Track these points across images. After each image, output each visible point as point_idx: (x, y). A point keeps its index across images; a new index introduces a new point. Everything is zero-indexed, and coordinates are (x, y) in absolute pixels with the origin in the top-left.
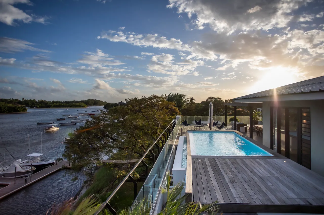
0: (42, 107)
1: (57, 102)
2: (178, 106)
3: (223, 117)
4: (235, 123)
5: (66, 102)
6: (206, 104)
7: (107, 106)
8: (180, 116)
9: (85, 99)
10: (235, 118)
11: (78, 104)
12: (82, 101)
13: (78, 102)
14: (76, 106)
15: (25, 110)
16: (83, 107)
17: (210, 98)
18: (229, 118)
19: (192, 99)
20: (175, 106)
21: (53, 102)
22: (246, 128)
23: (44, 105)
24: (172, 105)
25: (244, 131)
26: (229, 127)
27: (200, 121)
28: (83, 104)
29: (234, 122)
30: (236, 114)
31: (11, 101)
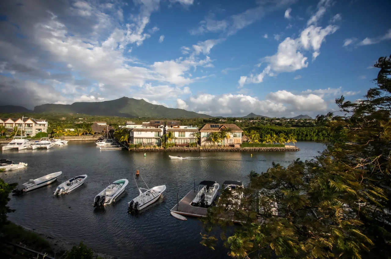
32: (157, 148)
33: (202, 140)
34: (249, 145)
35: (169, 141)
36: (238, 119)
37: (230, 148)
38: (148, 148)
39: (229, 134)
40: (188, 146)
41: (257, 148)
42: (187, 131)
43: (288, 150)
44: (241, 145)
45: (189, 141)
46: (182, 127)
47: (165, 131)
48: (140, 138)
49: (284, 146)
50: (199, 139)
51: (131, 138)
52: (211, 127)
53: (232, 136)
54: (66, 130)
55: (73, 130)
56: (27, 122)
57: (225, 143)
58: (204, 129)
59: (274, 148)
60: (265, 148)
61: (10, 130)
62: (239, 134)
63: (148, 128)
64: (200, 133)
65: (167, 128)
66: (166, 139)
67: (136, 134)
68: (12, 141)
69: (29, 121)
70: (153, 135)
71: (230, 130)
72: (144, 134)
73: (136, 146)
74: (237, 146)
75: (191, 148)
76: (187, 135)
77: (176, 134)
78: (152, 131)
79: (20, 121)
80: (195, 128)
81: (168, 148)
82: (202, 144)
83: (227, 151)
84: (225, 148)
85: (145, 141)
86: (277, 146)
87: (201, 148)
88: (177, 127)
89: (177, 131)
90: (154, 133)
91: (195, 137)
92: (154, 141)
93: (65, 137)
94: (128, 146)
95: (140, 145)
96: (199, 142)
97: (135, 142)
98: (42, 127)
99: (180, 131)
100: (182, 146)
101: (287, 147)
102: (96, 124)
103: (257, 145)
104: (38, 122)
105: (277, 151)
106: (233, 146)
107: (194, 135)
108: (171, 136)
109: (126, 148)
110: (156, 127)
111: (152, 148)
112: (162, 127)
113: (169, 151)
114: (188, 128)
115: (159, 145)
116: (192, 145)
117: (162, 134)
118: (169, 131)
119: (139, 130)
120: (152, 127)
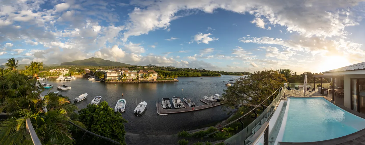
0: (226, 75)
2: (287, 77)
3: (313, 84)
4: (321, 88)
5: (235, 73)
6: (303, 76)
7: (253, 74)
8: (287, 83)
10: (321, 85)
11: (239, 74)
14: (239, 75)
15: (220, 75)
16: (241, 75)
17: (305, 72)
18: (316, 84)
19: (295, 73)
20: (285, 77)
21: (230, 72)
22: (328, 91)
23: (227, 74)
24: (282, 76)
25: (326, 93)
26: (317, 90)
28: (241, 74)
29: (320, 87)
30: (322, 82)
31: (217, 72)
32: (119, 81)
33: (139, 77)
34: (160, 80)
35: (124, 78)
36: (145, 66)
37: (152, 81)
38: (115, 81)
40: (133, 80)
41: (163, 81)
42: (132, 73)
44: (157, 80)
45: (133, 78)
46: (129, 71)
47: (122, 73)
48: (110, 76)
49: (173, 79)
50: (138, 77)
51: (105, 77)
52: (144, 71)
53: (153, 75)
54: (75, 72)
55: (77, 72)
56: (63, 70)
57: (150, 79)
58: (140, 72)
59: (170, 80)
61: (58, 73)
62: (156, 74)
63: (113, 71)
64: (138, 74)
65: (123, 72)
66: (122, 77)
67: (108, 75)
68: (59, 77)
69: (63, 69)
71: (152, 73)
72: (112, 75)
73: (108, 80)
74: (155, 80)
75: (135, 81)
76: (132, 75)
77: (127, 75)
78: (116, 73)
79: (61, 70)
80: (136, 72)
81: (124, 81)
82: (139, 79)
83: (151, 82)
84: (150, 81)
85: (112, 78)
86: (171, 80)
87: (139, 81)
88: (126, 71)
89: (127, 73)
91: (136, 76)
92: (117, 78)
93: (75, 75)
94: (105, 80)
95: (111, 79)
96: (138, 79)
97: (108, 78)
98: (67, 72)
99: (129, 73)
100: (130, 80)
101: (174, 80)
102: (86, 70)
103: (163, 79)
104: (66, 70)
105: (171, 82)
106: (153, 80)
107: (135, 75)
108: (125, 75)
109: (103, 81)
110: (117, 71)
111: (116, 81)
112: (120, 71)
113: (125, 83)
114: (133, 72)
115: (120, 80)
116: (135, 79)
117: (120, 74)
118: (124, 73)
119: (109, 73)
120: (115, 71)
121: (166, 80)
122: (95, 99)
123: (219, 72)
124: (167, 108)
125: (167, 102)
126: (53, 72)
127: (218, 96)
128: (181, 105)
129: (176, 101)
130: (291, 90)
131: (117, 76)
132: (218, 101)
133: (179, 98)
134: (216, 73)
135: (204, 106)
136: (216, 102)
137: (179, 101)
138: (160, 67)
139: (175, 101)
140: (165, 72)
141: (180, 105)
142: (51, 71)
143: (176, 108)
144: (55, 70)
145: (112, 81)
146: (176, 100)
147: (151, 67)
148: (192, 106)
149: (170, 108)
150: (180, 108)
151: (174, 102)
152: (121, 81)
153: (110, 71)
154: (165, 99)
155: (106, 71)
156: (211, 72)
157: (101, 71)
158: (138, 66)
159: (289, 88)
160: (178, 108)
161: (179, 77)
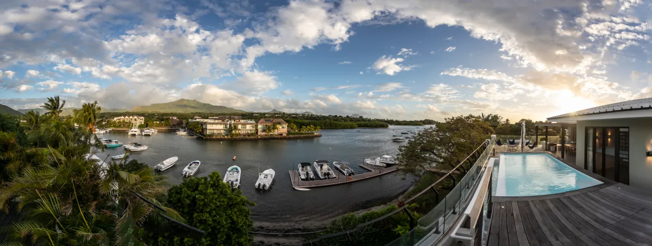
1: (405, 121)
2: (495, 127)
3: (534, 137)
4: (546, 143)
5: (411, 122)
6: (519, 125)
7: (438, 124)
8: (495, 136)
9: (423, 119)
10: (547, 137)
11: (418, 123)
12: (421, 121)
13: (418, 121)
14: (417, 125)
15: (387, 126)
16: (421, 125)
17: (523, 120)
18: (540, 137)
19: (507, 120)
20: (491, 126)
21: (403, 121)
22: (556, 147)
23: (398, 123)
24: (487, 125)
25: (554, 150)
26: (540, 146)
27: (514, 141)
28: (422, 123)
29: (544, 142)
30: (547, 134)
32: (226, 137)
33: (259, 130)
34: (292, 134)
35: (234, 132)
36: (267, 114)
37: (280, 137)
38: (219, 137)
39: (278, 126)
40: (249, 136)
41: (298, 136)
42: (248, 124)
43: (317, 136)
44: (287, 134)
45: (249, 132)
46: (242, 121)
47: (230, 125)
48: (212, 129)
49: (313, 133)
50: (257, 130)
51: (204, 130)
52: (266, 120)
53: (281, 127)
54: (155, 122)
55: (158, 122)
56: (134, 118)
57: (276, 132)
58: (261, 123)
59: (308, 135)
60: (302, 135)
61: (127, 123)
62: (285, 126)
63: (217, 121)
64: (257, 125)
65: (233, 122)
66: (232, 130)
67: (209, 127)
68: (132, 130)
70: (222, 127)
71: (279, 123)
72: (215, 127)
73: (209, 135)
74: (284, 135)
75: (252, 137)
76: (248, 127)
77: (240, 127)
78: (221, 124)
79: (131, 117)
80: (253, 122)
81: (234, 137)
82: (259, 134)
83: (278, 139)
84: (276, 137)
85: (215, 132)
86: (310, 133)
87: (259, 137)
88: (238, 121)
89: (240, 124)
90: (222, 126)
92: (223, 132)
93: (155, 127)
94: (203, 135)
95: (213, 135)
96: (257, 133)
97: (208, 132)
98: (141, 121)
99: (242, 124)
100: (244, 135)
101: (315, 134)
102: (172, 118)
103: (297, 134)
104: (140, 118)
105: (310, 137)
106: (282, 135)
107: (253, 127)
108: (236, 128)
109: (200, 137)
110: (223, 121)
111: (222, 137)
112: (228, 121)
113: (236, 140)
114: (248, 122)
115: (227, 135)
116: (252, 134)
117: (228, 126)
118: (234, 124)
119: (210, 124)
120: (220, 121)
121: (302, 134)
122: (190, 165)
123: (386, 121)
124: (307, 179)
125: (306, 169)
126: (118, 121)
127: (387, 158)
128: (331, 173)
129: (321, 168)
130: (503, 146)
131: (222, 128)
132: (388, 165)
133: (326, 162)
134: (381, 123)
135: (367, 175)
136: (385, 167)
137: (325, 167)
138: (291, 114)
139: (319, 167)
140: (299, 123)
141: (328, 174)
142: (115, 119)
143: (322, 179)
144: (122, 117)
145: (214, 137)
146: (321, 166)
147: (275, 114)
148: (350, 175)
149: (312, 179)
150: (329, 178)
151: (318, 169)
152: (229, 137)
153: (212, 121)
154: (304, 165)
155: (206, 120)
156: (374, 120)
157: (197, 120)
158: (256, 113)
159: (499, 143)
160: (324, 179)
161: (321, 129)
